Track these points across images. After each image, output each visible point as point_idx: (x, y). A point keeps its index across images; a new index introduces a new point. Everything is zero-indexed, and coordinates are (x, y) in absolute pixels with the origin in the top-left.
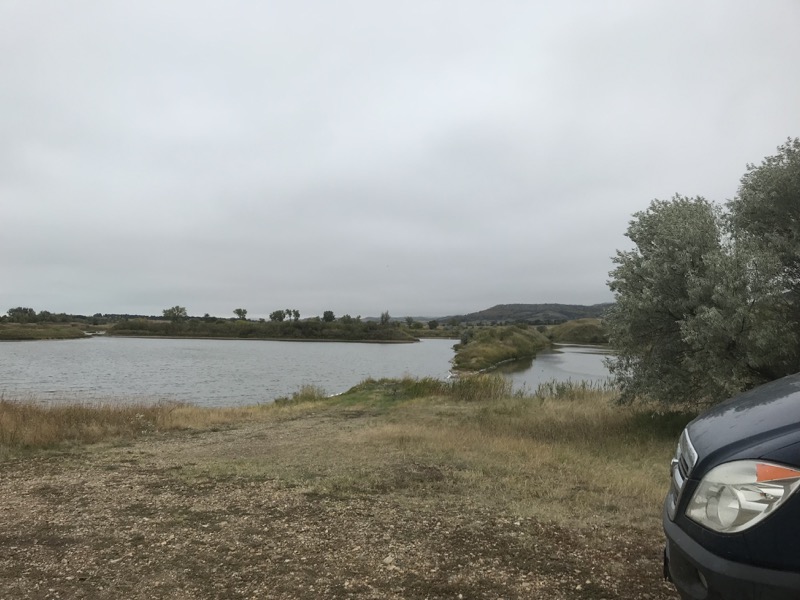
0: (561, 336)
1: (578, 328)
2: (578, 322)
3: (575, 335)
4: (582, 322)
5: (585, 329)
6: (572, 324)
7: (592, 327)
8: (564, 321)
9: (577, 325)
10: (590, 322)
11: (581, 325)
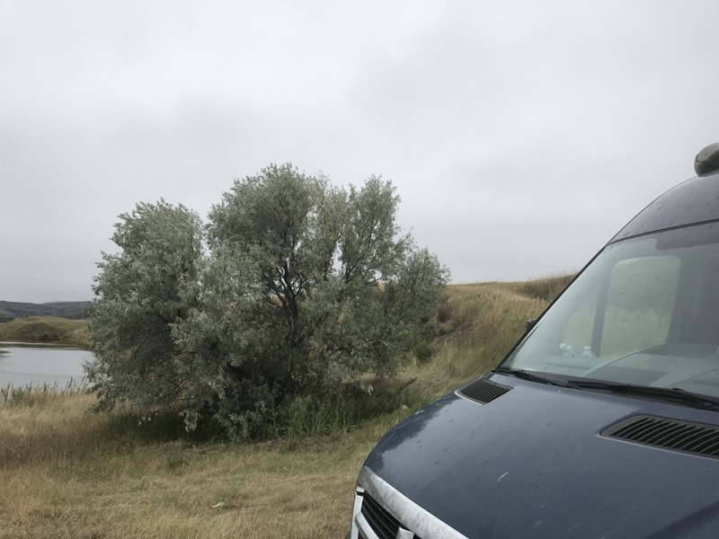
0: (8, 335)
1: (26, 327)
2: (28, 320)
3: (24, 333)
4: (34, 319)
5: (34, 327)
6: (20, 322)
7: (42, 325)
8: (11, 319)
9: (27, 323)
10: (42, 320)
11: (31, 322)
